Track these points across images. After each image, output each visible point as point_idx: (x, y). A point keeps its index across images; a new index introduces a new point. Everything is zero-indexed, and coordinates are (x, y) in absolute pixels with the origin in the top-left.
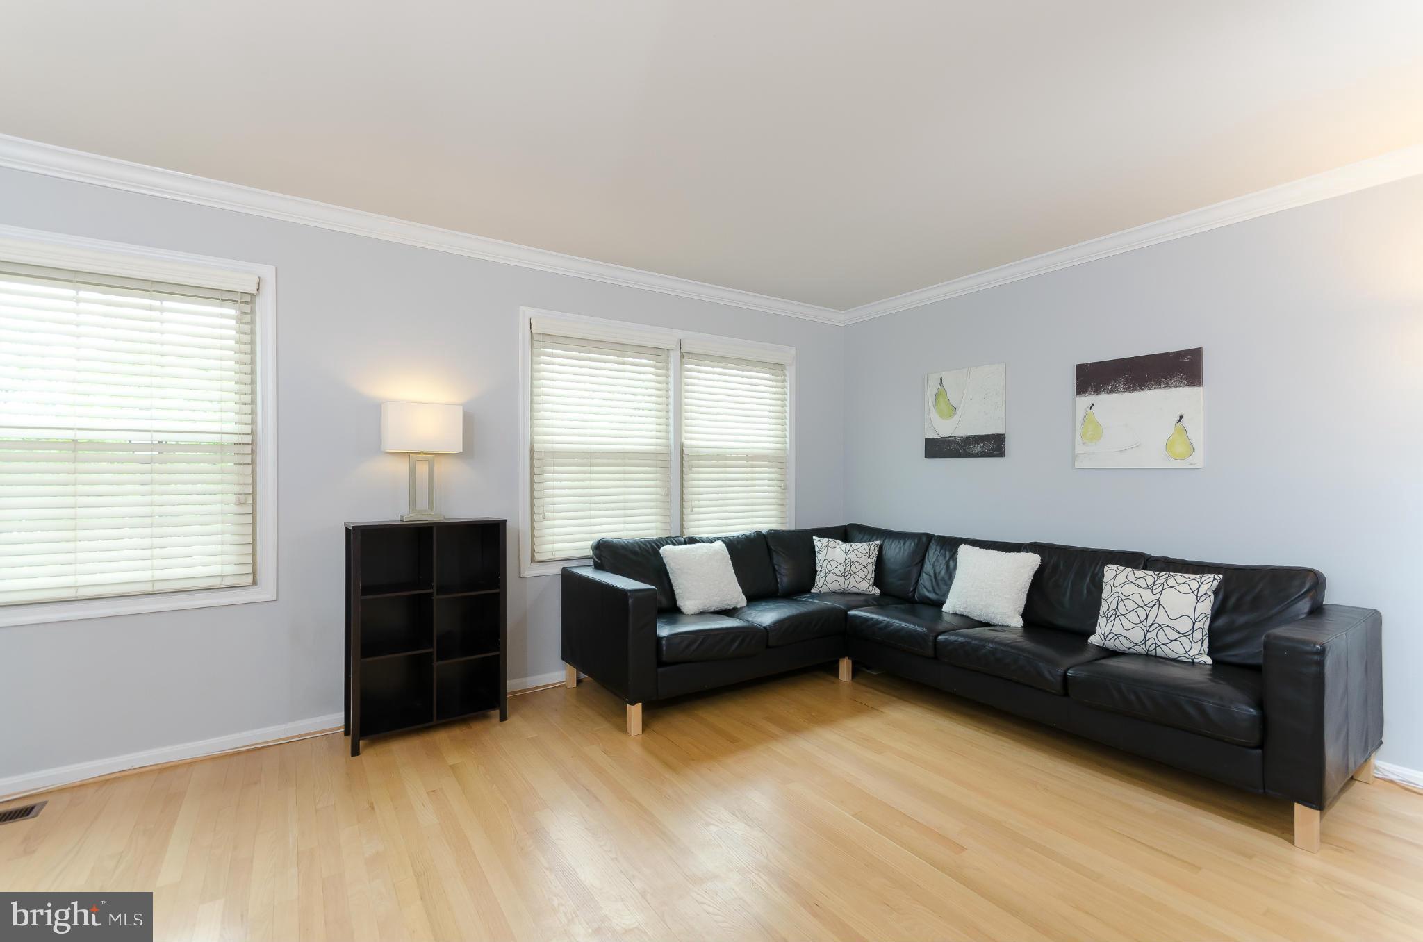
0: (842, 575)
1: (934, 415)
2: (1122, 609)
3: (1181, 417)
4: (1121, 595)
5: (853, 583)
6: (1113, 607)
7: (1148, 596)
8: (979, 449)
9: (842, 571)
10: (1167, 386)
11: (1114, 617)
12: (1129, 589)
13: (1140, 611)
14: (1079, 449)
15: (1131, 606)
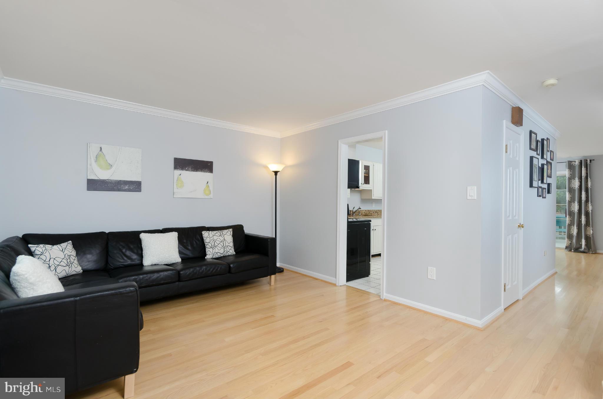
0: (67, 265)
1: (95, 166)
2: (216, 244)
3: (208, 182)
4: (214, 240)
5: (74, 269)
6: (213, 244)
7: (222, 239)
8: (127, 187)
9: (66, 263)
10: (204, 171)
11: (214, 247)
12: (215, 238)
13: (221, 243)
14: (176, 190)
15: (218, 242)
